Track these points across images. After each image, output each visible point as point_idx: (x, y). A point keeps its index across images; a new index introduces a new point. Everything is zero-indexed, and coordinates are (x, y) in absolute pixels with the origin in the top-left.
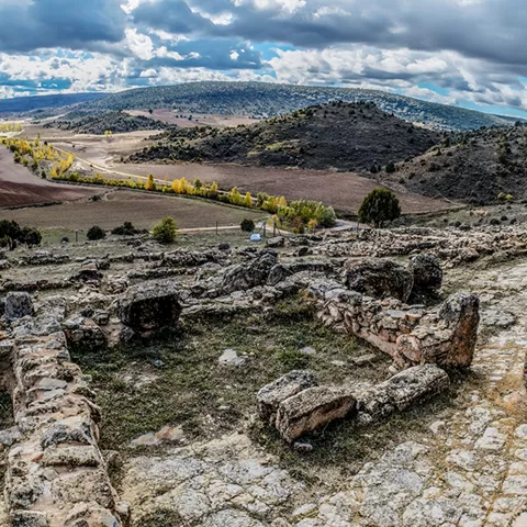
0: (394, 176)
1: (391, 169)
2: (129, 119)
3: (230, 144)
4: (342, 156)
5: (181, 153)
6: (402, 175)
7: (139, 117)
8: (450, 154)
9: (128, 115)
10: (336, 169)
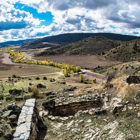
0: (104, 56)
1: (103, 54)
2: (43, 45)
3: (63, 50)
4: (92, 51)
5: (50, 53)
6: (106, 55)
7: (46, 44)
8: (119, 48)
9: (43, 44)
10: (89, 55)
